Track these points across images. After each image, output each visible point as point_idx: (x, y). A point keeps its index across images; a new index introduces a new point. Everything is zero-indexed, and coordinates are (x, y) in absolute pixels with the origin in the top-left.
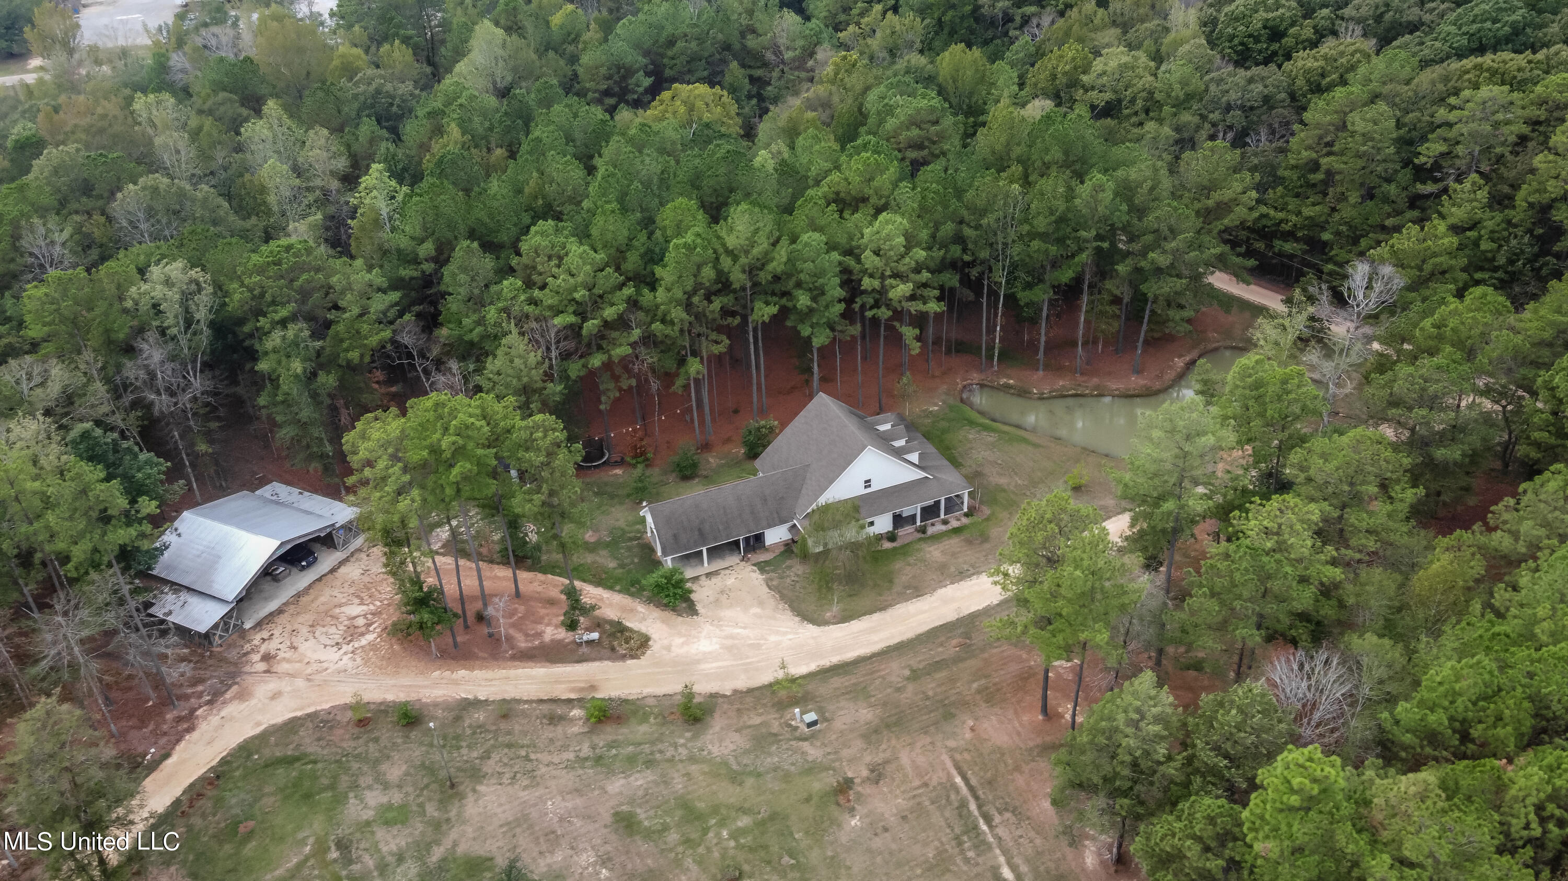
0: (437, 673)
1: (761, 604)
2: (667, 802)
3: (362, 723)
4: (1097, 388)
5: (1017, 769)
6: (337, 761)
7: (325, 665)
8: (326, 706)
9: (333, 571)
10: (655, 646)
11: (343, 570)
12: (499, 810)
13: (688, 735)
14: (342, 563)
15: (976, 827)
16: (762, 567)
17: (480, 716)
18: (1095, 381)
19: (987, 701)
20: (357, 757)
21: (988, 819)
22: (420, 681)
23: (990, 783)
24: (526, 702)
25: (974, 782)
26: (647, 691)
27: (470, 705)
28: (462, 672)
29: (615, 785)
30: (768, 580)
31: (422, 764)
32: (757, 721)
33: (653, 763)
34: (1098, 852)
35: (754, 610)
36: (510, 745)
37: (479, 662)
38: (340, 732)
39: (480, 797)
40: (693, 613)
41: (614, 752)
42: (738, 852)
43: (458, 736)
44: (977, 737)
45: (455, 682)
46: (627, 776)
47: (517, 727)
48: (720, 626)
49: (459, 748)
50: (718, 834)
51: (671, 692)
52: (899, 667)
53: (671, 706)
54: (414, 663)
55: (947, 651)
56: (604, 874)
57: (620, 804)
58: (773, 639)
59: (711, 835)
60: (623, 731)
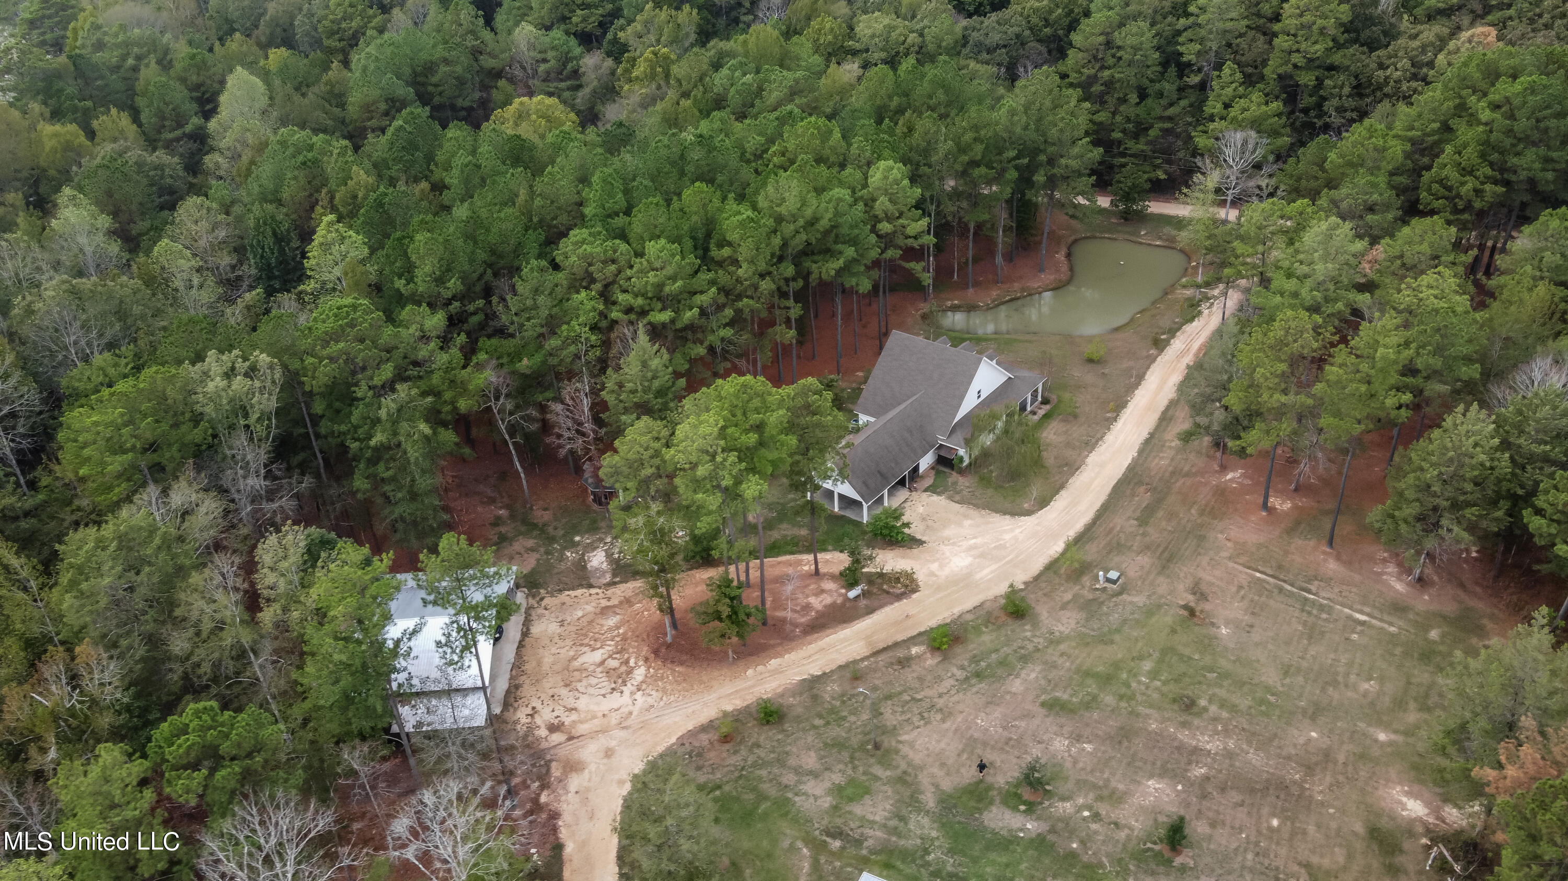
0: (750, 672)
1: (966, 517)
2: (1071, 678)
3: (726, 739)
4: (1023, 290)
5: (1286, 553)
6: (740, 777)
7: (625, 710)
8: (673, 740)
9: (525, 634)
10: (920, 577)
11: (536, 630)
12: (942, 745)
13: (1028, 627)
14: (527, 623)
15: (1306, 599)
16: (932, 489)
17: (833, 688)
18: (1017, 285)
19: (1214, 518)
20: (754, 765)
21: (1309, 592)
22: (740, 684)
23: (1280, 567)
24: (863, 660)
25: (1270, 572)
26: (957, 610)
27: (813, 684)
28: (773, 661)
29: (1016, 685)
30: (951, 498)
31: (826, 744)
32: (1068, 596)
33: (1025, 659)
34: (1399, 579)
35: (967, 523)
36: (889, 697)
37: (779, 649)
38: (712, 754)
39: (911, 744)
40: (920, 543)
41: (983, 664)
42: (1172, 686)
43: (833, 711)
44: (1236, 543)
45: (777, 672)
46: (1018, 676)
47: (877, 682)
48: (954, 544)
49: (844, 718)
50: (1139, 682)
51: (976, 603)
52: (1124, 521)
53: (989, 613)
54: (716, 673)
55: (1144, 498)
56: (1088, 747)
57: (1038, 696)
58: (1007, 537)
59: (1134, 685)
60: (971, 646)
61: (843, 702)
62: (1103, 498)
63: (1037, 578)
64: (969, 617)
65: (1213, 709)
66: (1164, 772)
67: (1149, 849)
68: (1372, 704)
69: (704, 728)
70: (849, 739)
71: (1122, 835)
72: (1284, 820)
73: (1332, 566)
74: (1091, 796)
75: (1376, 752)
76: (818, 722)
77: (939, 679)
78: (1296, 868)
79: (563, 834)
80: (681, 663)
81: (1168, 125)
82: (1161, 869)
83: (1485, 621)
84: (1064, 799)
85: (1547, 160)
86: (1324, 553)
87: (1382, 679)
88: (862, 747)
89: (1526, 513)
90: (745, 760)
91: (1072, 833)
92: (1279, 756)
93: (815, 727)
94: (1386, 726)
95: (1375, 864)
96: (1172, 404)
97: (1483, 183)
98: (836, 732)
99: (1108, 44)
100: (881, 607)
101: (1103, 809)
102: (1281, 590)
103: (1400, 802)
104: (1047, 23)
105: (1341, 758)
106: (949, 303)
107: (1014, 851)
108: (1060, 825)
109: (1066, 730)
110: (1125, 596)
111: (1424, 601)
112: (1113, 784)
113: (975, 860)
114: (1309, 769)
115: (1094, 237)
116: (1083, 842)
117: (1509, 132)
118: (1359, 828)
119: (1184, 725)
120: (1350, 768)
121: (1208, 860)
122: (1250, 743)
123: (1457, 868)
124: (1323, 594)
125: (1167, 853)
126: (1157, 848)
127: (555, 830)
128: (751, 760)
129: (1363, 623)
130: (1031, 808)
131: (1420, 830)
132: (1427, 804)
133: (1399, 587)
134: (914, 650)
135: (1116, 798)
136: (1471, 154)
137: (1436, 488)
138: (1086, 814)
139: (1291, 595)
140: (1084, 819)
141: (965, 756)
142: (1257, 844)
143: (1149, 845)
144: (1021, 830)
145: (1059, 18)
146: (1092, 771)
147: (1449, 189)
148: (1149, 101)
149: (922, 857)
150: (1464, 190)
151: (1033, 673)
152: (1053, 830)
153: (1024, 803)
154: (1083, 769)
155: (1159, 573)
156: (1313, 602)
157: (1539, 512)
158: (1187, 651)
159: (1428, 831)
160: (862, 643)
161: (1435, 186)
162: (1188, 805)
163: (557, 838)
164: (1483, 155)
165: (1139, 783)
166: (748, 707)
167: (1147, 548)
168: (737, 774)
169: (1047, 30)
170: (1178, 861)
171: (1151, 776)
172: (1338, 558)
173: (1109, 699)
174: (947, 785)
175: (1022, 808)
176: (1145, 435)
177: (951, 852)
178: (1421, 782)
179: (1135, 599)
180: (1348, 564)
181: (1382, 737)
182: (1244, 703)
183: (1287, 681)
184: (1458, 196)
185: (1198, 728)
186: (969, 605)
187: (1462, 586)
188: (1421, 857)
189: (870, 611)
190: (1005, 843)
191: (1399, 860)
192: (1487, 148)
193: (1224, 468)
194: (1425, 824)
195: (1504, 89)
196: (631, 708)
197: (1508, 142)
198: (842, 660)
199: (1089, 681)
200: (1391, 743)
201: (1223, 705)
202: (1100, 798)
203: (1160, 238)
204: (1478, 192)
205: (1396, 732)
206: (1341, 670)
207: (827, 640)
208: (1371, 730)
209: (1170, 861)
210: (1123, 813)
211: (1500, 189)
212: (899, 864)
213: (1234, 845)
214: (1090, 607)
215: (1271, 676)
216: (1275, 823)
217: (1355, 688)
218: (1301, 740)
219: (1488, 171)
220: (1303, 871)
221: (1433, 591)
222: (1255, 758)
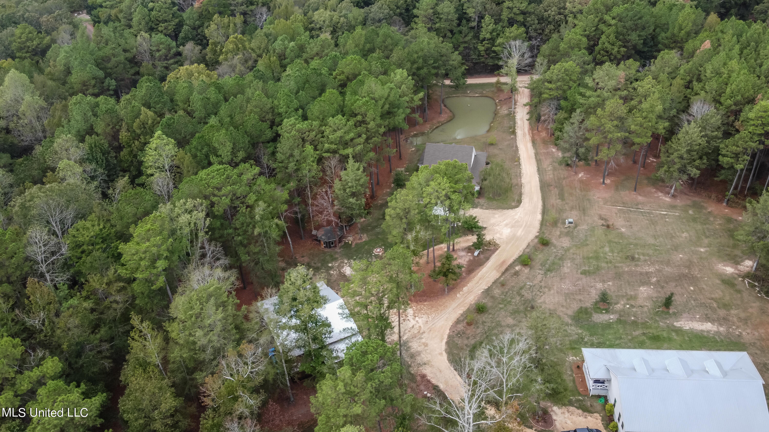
0: (458, 296)
1: (494, 214)
2: (584, 261)
3: (469, 324)
5: (622, 197)
6: (487, 336)
8: (448, 331)
10: (497, 241)
12: (556, 299)
13: (553, 248)
15: (641, 212)
17: (497, 291)
19: (587, 191)
20: (489, 330)
21: (640, 209)
22: (458, 301)
24: (500, 277)
25: (621, 205)
26: (521, 249)
27: (487, 292)
28: (464, 289)
29: (566, 270)
30: (482, 208)
31: (511, 313)
32: (558, 233)
33: (561, 259)
34: (666, 197)
35: (497, 216)
36: (521, 288)
37: (462, 283)
38: (469, 331)
39: (544, 302)
40: (485, 228)
41: (547, 266)
42: (621, 254)
43: (503, 300)
44: (602, 198)
45: (469, 292)
46: (563, 266)
47: (512, 284)
48: (498, 225)
49: (510, 301)
50: (609, 256)
51: (527, 245)
52: (554, 200)
53: (534, 247)
54: (444, 300)
55: (555, 191)
56: (610, 283)
57: (577, 271)
58: (517, 217)
59: (608, 257)
60: (537, 261)
61: (505, 296)
62: (540, 195)
63: (541, 229)
64: (528, 250)
65: (641, 257)
66: (643, 284)
67: (658, 311)
68: (691, 240)
69: (458, 322)
70: (518, 308)
71: (646, 309)
72: (694, 286)
73: (640, 198)
74: (625, 300)
75: (703, 256)
76: (501, 306)
77: (535, 276)
78: (710, 301)
79: (434, 381)
80: (425, 301)
81: (466, 45)
82: (667, 316)
83: (702, 204)
84: (616, 304)
85: (639, 36)
86: (634, 194)
87: (687, 231)
88: (526, 309)
89: (720, 158)
90: (484, 329)
91: (629, 315)
92: (676, 266)
93: (501, 308)
94: (701, 247)
95: (732, 292)
96: (536, 154)
97: (619, 48)
98: (511, 308)
99: (435, 13)
100: (490, 256)
101: (633, 303)
102: (630, 211)
103: (724, 269)
104: (398, 8)
105: (695, 261)
106: (412, 134)
107: (614, 328)
108: (622, 313)
109: (597, 279)
110: (579, 227)
111: (678, 202)
112: (629, 293)
113: (603, 335)
114: (689, 267)
115: (450, 97)
116: (634, 316)
117: (624, 27)
118: (718, 282)
119: (636, 265)
120: (701, 263)
121: (680, 308)
122: (663, 265)
123: (757, 284)
124: (645, 208)
125: (666, 310)
126: (661, 309)
127: (429, 381)
128: (486, 328)
129: (666, 215)
130: (607, 311)
131: (736, 276)
132: (732, 267)
133: (668, 199)
134: (517, 268)
135: (634, 298)
136: (612, 37)
137: (685, 156)
138: (628, 306)
139: (635, 211)
140: (629, 308)
141: (568, 300)
142: (691, 297)
143: (657, 310)
144: (610, 319)
145: (402, 4)
146: (618, 291)
147: (607, 52)
148: (456, 36)
149: (583, 341)
150: (614, 52)
151: (568, 264)
152: (621, 316)
153: (603, 310)
154: (614, 292)
155: (584, 216)
156: (644, 212)
157: (724, 156)
158: (616, 240)
159: (739, 276)
160: (495, 271)
161: (602, 52)
162: (659, 292)
163: (433, 384)
164: (616, 38)
165: (638, 290)
166: (468, 309)
167: (572, 208)
168: (485, 336)
169: (398, 10)
170: (671, 311)
171: (640, 287)
172: (640, 195)
173: (604, 265)
174: (570, 312)
175: (604, 312)
176: (536, 169)
177: (591, 335)
178: (725, 261)
179: (583, 227)
180: (645, 196)
181: (702, 250)
182: (651, 252)
183: (658, 241)
184: (611, 54)
185: (642, 265)
186: (524, 246)
187: (686, 194)
188: (743, 285)
189: (488, 259)
190: (608, 326)
191: (738, 287)
192: (618, 34)
193: (576, 173)
194: (736, 274)
195: (616, 11)
196: (418, 325)
197: (625, 30)
198: (492, 280)
199: (591, 261)
200: (706, 251)
201: (644, 255)
202: (628, 299)
203: (477, 93)
204: (618, 52)
205: (705, 247)
206: (672, 232)
207: (479, 274)
208: (697, 249)
209: (668, 313)
210: (640, 302)
211: (625, 49)
212: (576, 346)
213: (685, 300)
214: (569, 234)
215: (651, 241)
216: (692, 288)
217: (682, 237)
218: (679, 259)
219: (620, 43)
220: (712, 301)
221: (678, 198)
222: (668, 270)
